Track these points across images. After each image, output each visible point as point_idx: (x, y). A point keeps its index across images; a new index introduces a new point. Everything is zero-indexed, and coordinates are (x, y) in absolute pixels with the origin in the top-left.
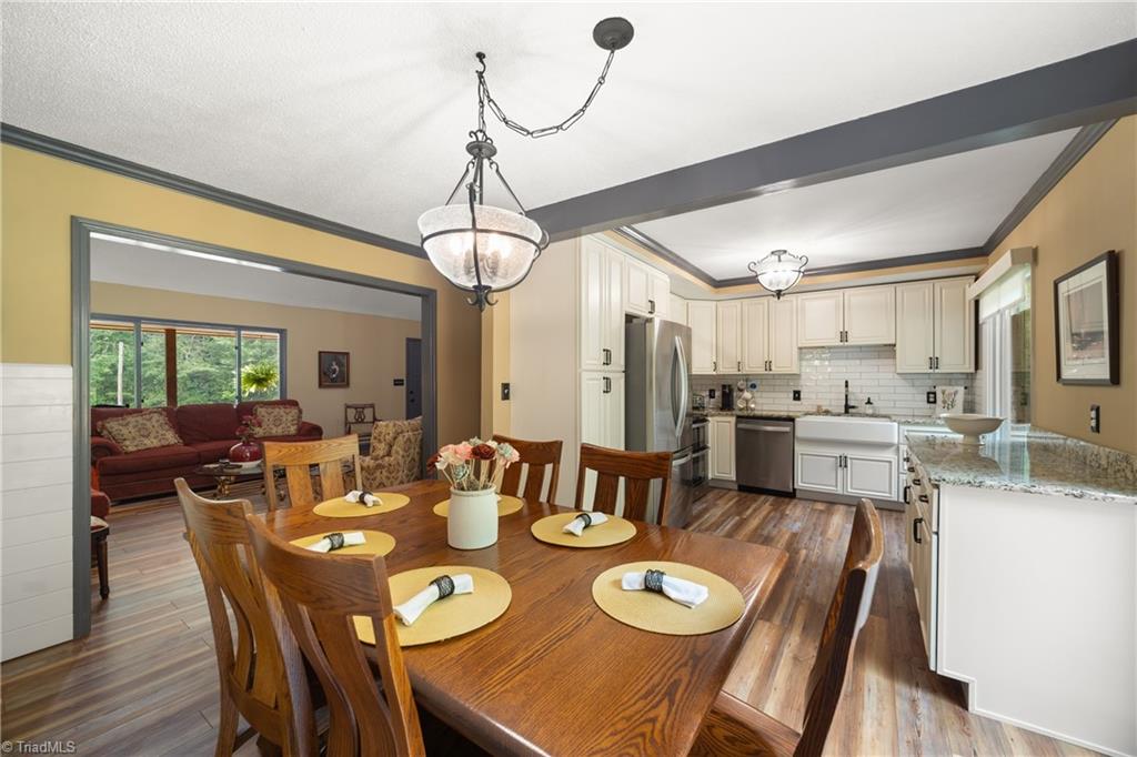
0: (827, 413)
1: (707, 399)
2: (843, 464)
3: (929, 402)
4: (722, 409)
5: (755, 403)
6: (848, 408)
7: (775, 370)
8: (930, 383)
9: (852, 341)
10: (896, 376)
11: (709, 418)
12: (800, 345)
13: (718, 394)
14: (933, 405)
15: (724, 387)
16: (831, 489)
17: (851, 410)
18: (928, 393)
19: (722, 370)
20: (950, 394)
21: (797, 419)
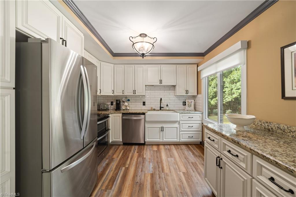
0: (154, 110)
1: (110, 106)
2: (162, 130)
3: (183, 105)
4: (116, 110)
5: (129, 107)
6: (161, 107)
7: (137, 94)
8: (184, 99)
9: (163, 84)
10: (175, 97)
11: (110, 115)
12: (146, 84)
13: (114, 103)
14: (184, 106)
15: (117, 101)
16: (158, 140)
17: (162, 109)
18: (183, 102)
19: (116, 94)
20: (190, 102)
21: (146, 114)
